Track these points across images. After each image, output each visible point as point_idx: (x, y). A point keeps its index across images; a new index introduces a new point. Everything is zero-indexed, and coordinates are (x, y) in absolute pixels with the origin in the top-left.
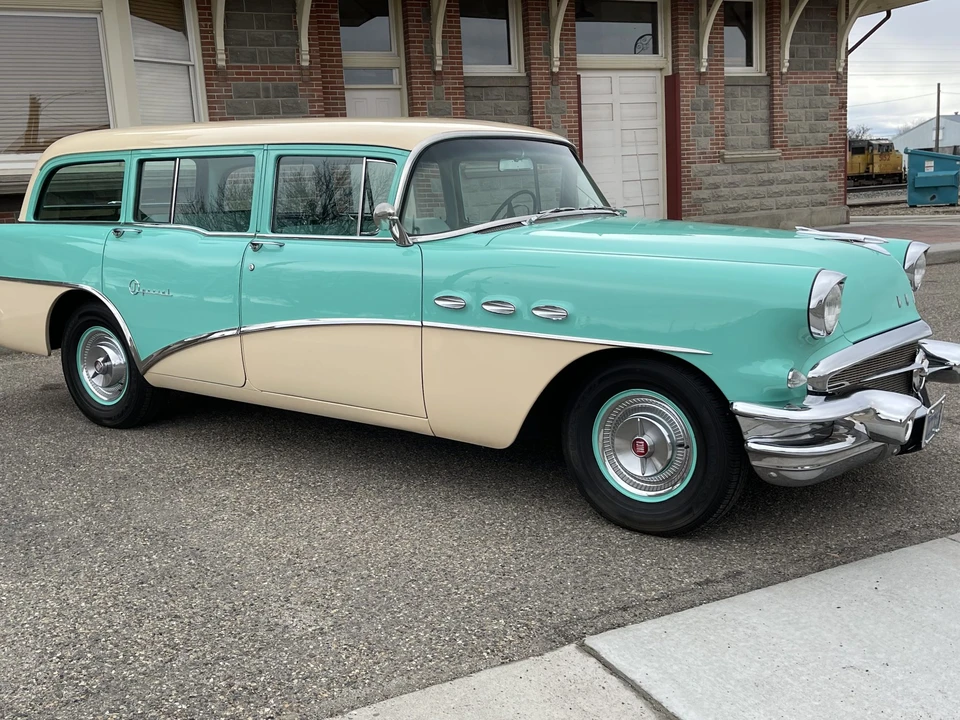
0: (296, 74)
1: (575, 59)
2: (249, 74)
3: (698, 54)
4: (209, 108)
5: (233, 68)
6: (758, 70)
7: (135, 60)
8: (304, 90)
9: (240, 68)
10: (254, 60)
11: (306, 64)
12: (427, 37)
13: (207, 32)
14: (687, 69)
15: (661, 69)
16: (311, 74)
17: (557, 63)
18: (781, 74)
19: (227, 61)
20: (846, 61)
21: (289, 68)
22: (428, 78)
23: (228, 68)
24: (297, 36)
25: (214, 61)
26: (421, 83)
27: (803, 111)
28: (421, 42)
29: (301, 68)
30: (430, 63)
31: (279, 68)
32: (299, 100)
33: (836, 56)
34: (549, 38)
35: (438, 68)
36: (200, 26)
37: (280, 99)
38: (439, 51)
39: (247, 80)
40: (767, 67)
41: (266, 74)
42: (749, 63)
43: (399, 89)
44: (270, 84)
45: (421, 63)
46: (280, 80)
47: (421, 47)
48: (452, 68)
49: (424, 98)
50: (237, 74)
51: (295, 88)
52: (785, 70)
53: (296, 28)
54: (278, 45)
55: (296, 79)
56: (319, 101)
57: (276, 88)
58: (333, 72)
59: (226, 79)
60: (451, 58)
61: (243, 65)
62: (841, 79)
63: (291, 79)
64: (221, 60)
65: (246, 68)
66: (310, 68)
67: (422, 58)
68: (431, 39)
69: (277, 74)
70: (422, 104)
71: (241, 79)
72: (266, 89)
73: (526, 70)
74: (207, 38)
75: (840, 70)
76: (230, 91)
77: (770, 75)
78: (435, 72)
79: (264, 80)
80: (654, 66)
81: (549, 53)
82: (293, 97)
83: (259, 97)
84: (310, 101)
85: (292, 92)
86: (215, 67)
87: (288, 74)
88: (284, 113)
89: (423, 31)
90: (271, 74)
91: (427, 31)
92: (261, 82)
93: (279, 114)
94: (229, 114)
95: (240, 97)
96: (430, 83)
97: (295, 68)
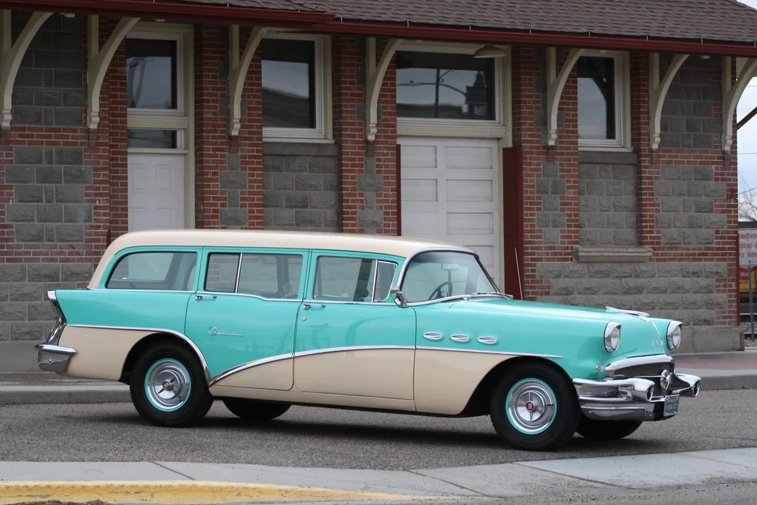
0: (82, 137)
1: (395, 126)
2: (32, 136)
3: (545, 122)
5: (16, 129)
6: (622, 143)
8: (89, 156)
9: (23, 129)
10: (38, 121)
11: (93, 126)
12: (223, 96)
14: (532, 142)
15: (498, 139)
16: (98, 138)
17: (374, 130)
18: (651, 150)
19: (11, 123)
20: (734, 137)
21: (75, 131)
22: (221, 143)
23: (12, 129)
24: (86, 94)
26: (214, 150)
27: (680, 199)
28: (216, 101)
29: (88, 131)
30: (225, 126)
31: (64, 130)
32: (83, 167)
33: (721, 131)
34: (363, 100)
35: (235, 133)
37: (63, 166)
38: (237, 113)
39: (30, 143)
40: (633, 140)
41: (50, 137)
42: (611, 134)
43: (184, 155)
44: (54, 148)
45: (214, 126)
46: (65, 144)
47: (215, 107)
48: (250, 133)
49: (216, 168)
50: (20, 136)
51: (80, 154)
52: (655, 146)
53: (86, 86)
54: (65, 104)
55: (82, 144)
56: (104, 169)
57: (60, 153)
58: (117, 134)
59: (9, 142)
60: (250, 121)
61: (27, 126)
62: (729, 160)
63: (76, 144)
64: (6, 120)
65: (30, 129)
66: (98, 131)
67: (216, 120)
68: (227, 99)
69: (62, 137)
70: (214, 174)
71: (23, 142)
72: (49, 154)
73: (334, 136)
75: (727, 148)
76: (11, 155)
77: (637, 151)
78: (231, 138)
79: (48, 143)
80: (489, 135)
81: (364, 117)
82: (76, 163)
83: (40, 162)
84: (95, 169)
85: (77, 158)
87: (74, 137)
88: (66, 182)
89: (217, 89)
90: (56, 137)
91: (224, 89)
92: (44, 147)
93: (60, 183)
94: (7, 181)
95: (21, 162)
96: (223, 150)
97: (82, 131)
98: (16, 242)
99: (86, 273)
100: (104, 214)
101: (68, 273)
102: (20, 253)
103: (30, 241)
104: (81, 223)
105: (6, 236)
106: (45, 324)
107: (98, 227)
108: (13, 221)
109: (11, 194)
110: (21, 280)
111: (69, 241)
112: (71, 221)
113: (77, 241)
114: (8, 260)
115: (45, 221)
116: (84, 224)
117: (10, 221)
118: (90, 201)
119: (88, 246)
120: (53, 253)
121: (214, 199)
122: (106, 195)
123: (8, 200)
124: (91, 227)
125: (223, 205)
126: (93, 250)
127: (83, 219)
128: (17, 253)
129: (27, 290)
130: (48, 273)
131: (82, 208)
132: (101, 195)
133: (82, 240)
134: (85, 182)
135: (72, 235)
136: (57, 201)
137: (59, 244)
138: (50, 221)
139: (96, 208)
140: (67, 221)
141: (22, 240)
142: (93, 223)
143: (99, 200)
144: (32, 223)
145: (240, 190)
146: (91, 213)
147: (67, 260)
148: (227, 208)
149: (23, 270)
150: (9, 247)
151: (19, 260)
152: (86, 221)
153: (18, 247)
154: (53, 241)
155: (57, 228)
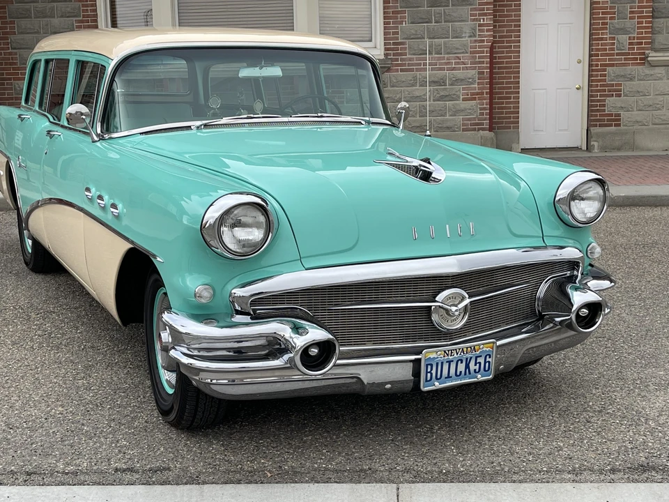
88: (453, 5)
93: (448, 6)
94: (401, 7)
98: (408, 56)
99: (470, 79)
100: (488, 31)
101: (454, 79)
102: (412, 65)
103: (420, 54)
104: (467, 38)
105: (399, 51)
106: (434, 120)
107: (483, 41)
108: (406, 39)
109: (405, 17)
110: (413, 86)
111: (455, 53)
112: (457, 37)
113: (463, 53)
114: (402, 70)
115: (434, 38)
116: (469, 39)
117: (403, 39)
118: (474, 20)
119: (473, 57)
120: (440, 64)
121: (603, 13)
122: (490, 14)
123: (401, 23)
124: (475, 41)
125: (611, 18)
126: (477, 60)
127: (468, 35)
128: (409, 65)
129: (417, 94)
130: (436, 79)
131: (467, 27)
132: (485, 14)
133: (467, 53)
134: (471, 5)
135: (457, 49)
136: (445, 22)
137: (446, 56)
138: (438, 38)
139: (480, 25)
140: (453, 38)
141: (414, 54)
142: (477, 38)
143: (483, 19)
144: (423, 40)
145: (629, 5)
146: (475, 30)
147: (454, 69)
148: (616, 21)
149: (415, 78)
150: (402, 60)
151: (412, 70)
152: (470, 36)
153: (410, 59)
154: (441, 54)
155: (445, 43)
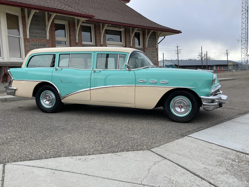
1: (106, 42)
3: (130, 42)
4: (25, 48)
5: (31, 39)
6: (141, 46)
7: (8, 36)
8: (47, 45)
9: (32, 39)
10: (36, 37)
11: (48, 39)
12: (74, 35)
13: (25, 30)
14: (128, 46)
15: (122, 45)
17: (102, 42)
18: (146, 48)
20: (158, 46)
21: (44, 40)
23: (30, 39)
24: (46, 33)
25: (26, 37)
26: (73, 45)
27: (150, 55)
29: (47, 40)
30: (75, 41)
31: (42, 39)
33: (156, 45)
34: (100, 37)
35: (77, 42)
36: (23, 28)
37: (42, 47)
38: (77, 38)
39: (34, 42)
40: (143, 46)
41: (38, 41)
42: (139, 45)
43: (68, 46)
45: (73, 40)
46: (42, 42)
47: (73, 37)
48: (80, 42)
50: (32, 40)
51: (45, 44)
52: (147, 47)
53: (46, 31)
54: (41, 34)
55: (46, 42)
57: (41, 44)
58: (53, 41)
59: (29, 41)
60: (80, 40)
61: (33, 38)
62: (157, 49)
63: (44, 42)
64: (28, 37)
65: (34, 39)
66: (49, 40)
68: (75, 35)
69: (41, 41)
71: (33, 42)
72: (39, 44)
73: (95, 44)
74: (24, 31)
75: (157, 48)
76: (30, 44)
77: (144, 48)
78: (76, 43)
79: (38, 42)
80: (121, 45)
81: (100, 40)
83: (37, 46)
86: (27, 38)
87: (44, 41)
89: (73, 33)
90: (40, 41)
91: (74, 34)
92: (37, 43)
95: (32, 46)
96: (75, 45)
97: (45, 40)
